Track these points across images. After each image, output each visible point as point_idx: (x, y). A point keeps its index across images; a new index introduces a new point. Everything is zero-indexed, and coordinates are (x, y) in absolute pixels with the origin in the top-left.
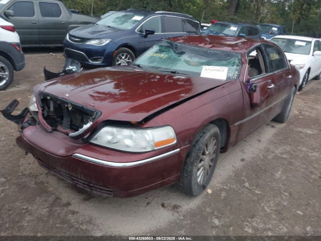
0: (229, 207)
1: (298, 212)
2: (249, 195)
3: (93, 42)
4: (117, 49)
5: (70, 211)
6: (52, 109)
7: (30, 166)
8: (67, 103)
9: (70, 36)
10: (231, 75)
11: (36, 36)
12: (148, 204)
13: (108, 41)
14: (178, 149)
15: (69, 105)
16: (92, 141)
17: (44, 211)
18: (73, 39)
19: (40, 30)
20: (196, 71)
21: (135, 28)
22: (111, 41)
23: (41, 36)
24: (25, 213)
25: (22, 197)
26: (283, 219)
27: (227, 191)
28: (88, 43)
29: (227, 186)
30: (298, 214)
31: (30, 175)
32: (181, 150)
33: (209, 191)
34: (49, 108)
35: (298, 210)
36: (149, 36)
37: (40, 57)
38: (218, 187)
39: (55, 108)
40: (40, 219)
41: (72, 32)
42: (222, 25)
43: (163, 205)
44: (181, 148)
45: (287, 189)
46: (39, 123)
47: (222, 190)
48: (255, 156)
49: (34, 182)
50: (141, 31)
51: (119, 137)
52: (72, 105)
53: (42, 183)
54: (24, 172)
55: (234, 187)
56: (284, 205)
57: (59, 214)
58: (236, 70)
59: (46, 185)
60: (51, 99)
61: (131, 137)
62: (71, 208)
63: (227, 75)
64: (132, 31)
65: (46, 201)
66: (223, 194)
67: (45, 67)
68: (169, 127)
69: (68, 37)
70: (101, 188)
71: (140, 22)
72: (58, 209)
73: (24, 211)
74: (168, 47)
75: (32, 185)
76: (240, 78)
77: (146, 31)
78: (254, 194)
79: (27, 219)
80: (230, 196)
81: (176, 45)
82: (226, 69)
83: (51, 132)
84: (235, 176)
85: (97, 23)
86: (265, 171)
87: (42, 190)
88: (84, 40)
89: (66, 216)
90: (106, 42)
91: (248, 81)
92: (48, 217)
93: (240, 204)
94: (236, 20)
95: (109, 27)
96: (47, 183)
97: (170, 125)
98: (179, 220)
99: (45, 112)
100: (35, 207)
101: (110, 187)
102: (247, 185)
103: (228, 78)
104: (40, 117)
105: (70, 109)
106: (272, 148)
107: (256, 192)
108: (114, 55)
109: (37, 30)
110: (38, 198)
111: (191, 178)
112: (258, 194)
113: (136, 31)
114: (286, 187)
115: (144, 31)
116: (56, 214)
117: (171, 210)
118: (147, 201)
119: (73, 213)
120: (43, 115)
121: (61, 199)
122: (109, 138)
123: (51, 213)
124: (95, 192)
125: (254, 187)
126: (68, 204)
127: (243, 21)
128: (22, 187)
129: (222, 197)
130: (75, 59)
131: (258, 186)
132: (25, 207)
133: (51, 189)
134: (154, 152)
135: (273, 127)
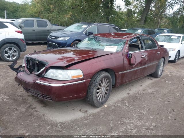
0: (114, 113)
1: (150, 117)
2: (126, 109)
3: (61, 39)
4: (73, 42)
5: (36, 110)
6: (31, 65)
7: (21, 93)
8: (36, 60)
9: (50, 36)
10: (118, 50)
11: (34, 37)
12: (73, 109)
13: (68, 38)
14: (84, 81)
15: (37, 61)
16: (45, 76)
17: (24, 110)
18: (52, 37)
19: (37, 34)
20: (102, 48)
21: (83, 31)
22: (70, 38)
23: (37, 37)
24: (15, 110)
25: (15, 104)
26: (141, 119)
27: (115, 107)
28: (59, 39)
29: (116, 104)
30: (150, 118)
31: (21, 96)
32: (85, 81)
33: (106, 106)
34: (30, 64)
35: (151, 116)
36: (90, 35)
37: (36, 47)
38: (111, 104)
39: (32, 64)
40: (21, 113)
41: (51, 34)
42: (133, 29)
43: (80, 110)
44: (86, 80)
45: (148, 107)
46: (25, 72)
47: (112, 106)
48: (136, 92)
49: (21, 99)
50: (86, 33)
51: (57, 74)
52: (38, 61)
53: (25, 99)
54: (18, 95)
55: (120, 105)
56: (144, 114)
57: (30, 111)
58: (121, 47)
59: (27, 100)
60: (30, 59)
61: (61, 74)
62: (36, 109)
63: (117, 50)
64: (81, 33)
65: (25, 106)
66: (113, 108)
67: (35, 50)
68: (80, 70)
69: (49, 37)
70: (47, 96)
71: (85, 28)
72: (30, 109)
73: (15, 109)
74: (93, 38)
75: (21, 100)
76: (123, 51)
77: (89, 33)
78: (129, 108)
79: (15, 112)
80: (116, 109)
81: (96, 37)
82: (116, 47)
83: (29, 74)
84: (122, 100)
85: (65, 29)
86: (139, 99)
87: (25, 102)
88: (56, 38)
89: (33, 112)
90: (67, 38)
91: (127, 53)
92: (25, 112)
93: (120, 112)
94: (145, 27)
95: (70, 31)
96: (27, 99)
97: (80, 69)
98: (86, 116)
99: (28, 67)
100: (20, 108)
101: (50, 95)
102: (127, 104)
103: (117, 51)
104: (26, 68)
105: (37, 63)
106: (147, 89)
107: (131, 108)
108: (72, 45)
109: (35, 34)
110: (22, 105)
111: (92, 96)
112: (131, 109)
113: (83, 33)
114: (148, 106)
115: (88, 33)
116: (29, 111)
117: (84, 113)
118: (73, 108)
119: (37, 111)
120: (27, 67)
121: (33, 106)
122: (52, 74)
123: (27, 111)
124: (45, 99)
125: (131, 106)
126: (35, 108)
127: (149, 27)
128: (16, 100)
129: (112, 109)
130: (52, 47)
131: (133, 105)
132: (16, 108)
133: (29, 102)
134: (71, 80)
135: (151, 80)
